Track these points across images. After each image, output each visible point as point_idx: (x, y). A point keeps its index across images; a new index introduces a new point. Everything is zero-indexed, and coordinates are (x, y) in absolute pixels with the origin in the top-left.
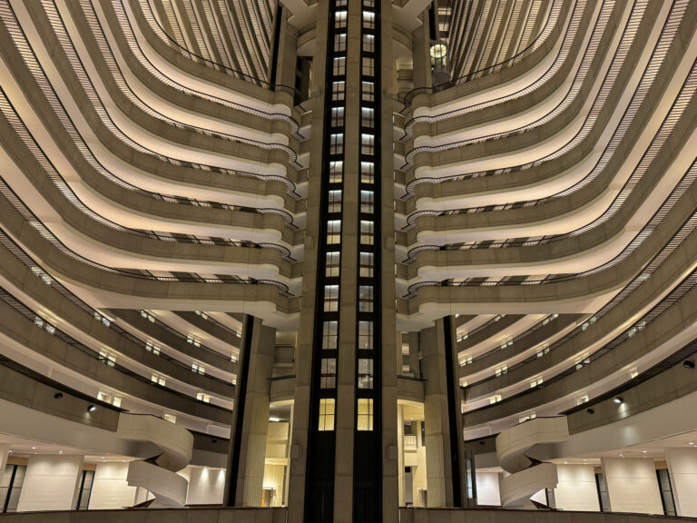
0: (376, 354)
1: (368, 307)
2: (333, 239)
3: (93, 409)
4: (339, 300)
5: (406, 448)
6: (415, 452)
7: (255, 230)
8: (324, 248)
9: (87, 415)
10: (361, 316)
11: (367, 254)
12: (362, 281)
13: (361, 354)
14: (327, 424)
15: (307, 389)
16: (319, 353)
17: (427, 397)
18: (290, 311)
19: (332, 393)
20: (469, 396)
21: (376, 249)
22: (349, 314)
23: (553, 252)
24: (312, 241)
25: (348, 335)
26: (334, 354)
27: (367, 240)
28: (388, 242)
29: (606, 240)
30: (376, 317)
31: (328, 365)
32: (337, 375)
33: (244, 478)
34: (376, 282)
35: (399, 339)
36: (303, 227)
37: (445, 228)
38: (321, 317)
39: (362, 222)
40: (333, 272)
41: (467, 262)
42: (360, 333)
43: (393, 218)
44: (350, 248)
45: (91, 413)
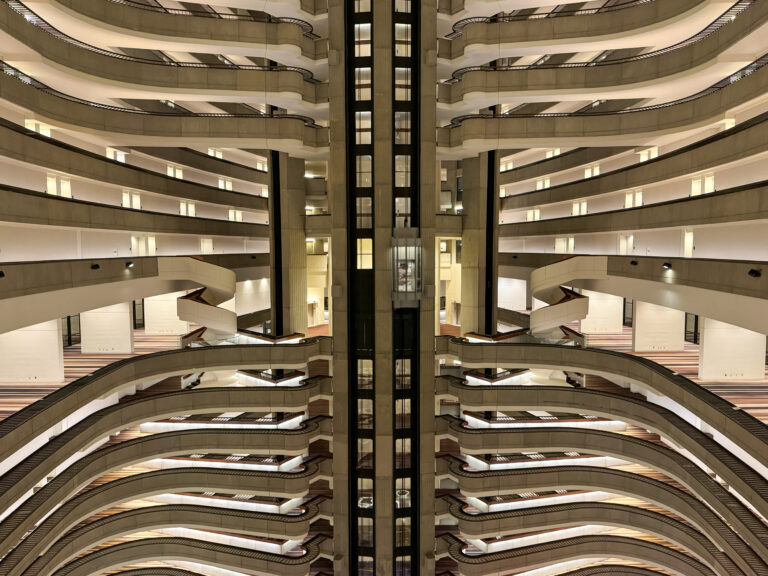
0: (413, 192)
1: (404, 138)
2: (363, 51)
3: (131, 266)
4: (372, 130)
5: (442, 265)
6: (449, 268)
7: (269, 46)
8: (352, 62)
9: (127, 272)
10: (398, 149)
11: (404, 69)
12: (397, 106)
13: (398, 192)
14: (365, 262)
15: (343, 232)
16: (353, 192)
17: (465, 231)
18: (318, 144)
19: (369, 233)
20: (505, 206)
21: (414, 62)
22: (383, 149)
23: (625, 76)
24: (338, 56)
25: (383, 175)
26: (369, 192)
27: (403, 51)
28: (427, 56)
29: (691, 67)
30: (413, 150)
31: (363, 204)
32: (373, 215)
33: (289, 308)
34: (413, 107)
35: (439, 165)
36: (325, 35)
37: (499, 40)
38: (353, 151)
39: (397, 25)
40: (364, 95)
41: (523, 87)
42: (397, 169)
43: (435, 19)
44: (383, 62)
45: (130, 269)
